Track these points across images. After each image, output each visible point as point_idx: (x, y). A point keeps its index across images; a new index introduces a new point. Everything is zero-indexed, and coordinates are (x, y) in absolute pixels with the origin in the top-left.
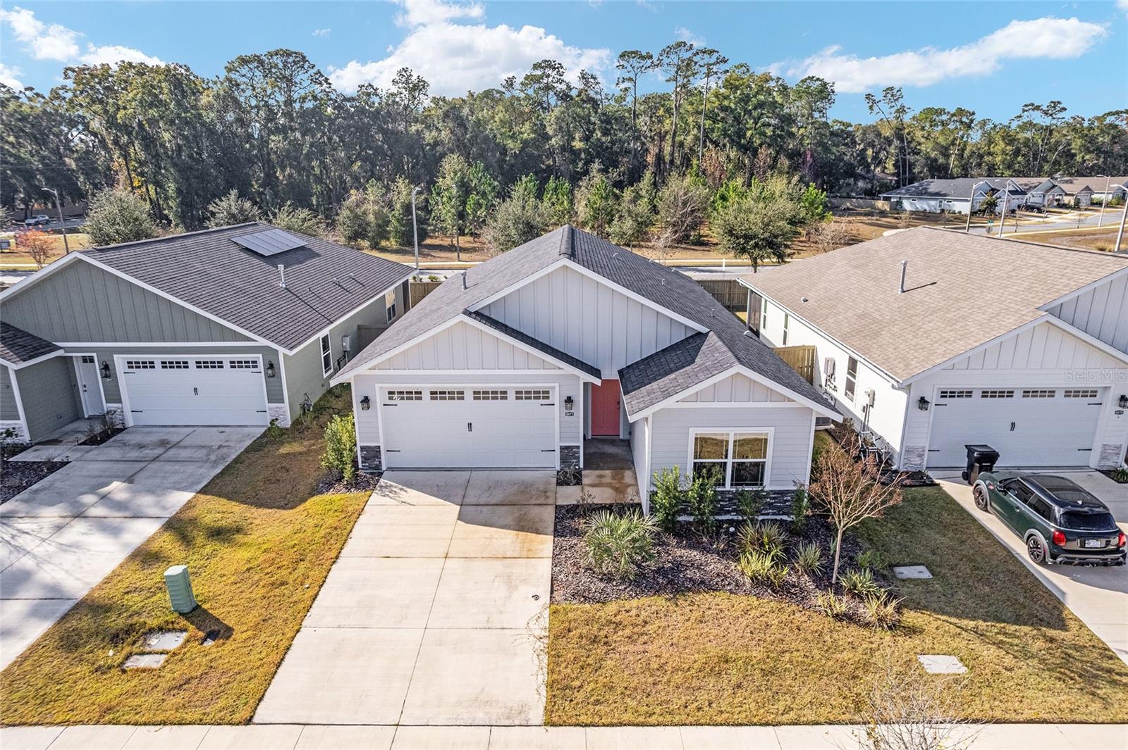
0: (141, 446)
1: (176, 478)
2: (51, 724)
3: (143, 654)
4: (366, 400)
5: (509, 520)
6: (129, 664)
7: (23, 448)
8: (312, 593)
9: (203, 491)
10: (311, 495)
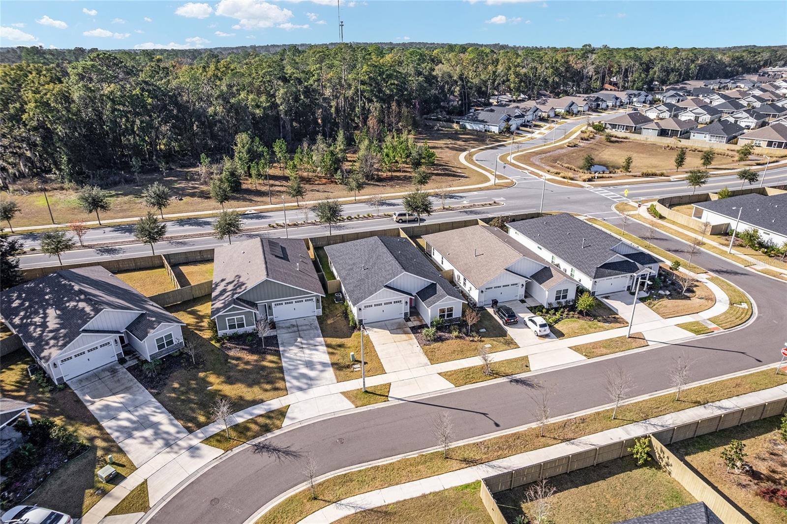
0: (288, 327)
1: (311, 335)
3: (355, 369)
4: (360, 309)
5: (402, 332)
8: (375, 353)
9: (324, 337)
10: (351, 334)
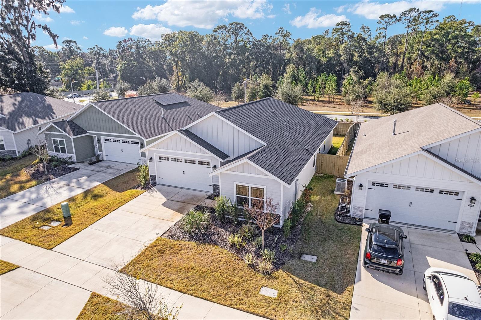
0: (102, 167)
1: (101, 178)
2: (12, 238)
3: (47, 226)
4: (151, 159)
5: (177, 207)
6: (42, 228)
7: (73, 163)
8: (100, 218)
9: (103, 183)
10: (131, 189)
